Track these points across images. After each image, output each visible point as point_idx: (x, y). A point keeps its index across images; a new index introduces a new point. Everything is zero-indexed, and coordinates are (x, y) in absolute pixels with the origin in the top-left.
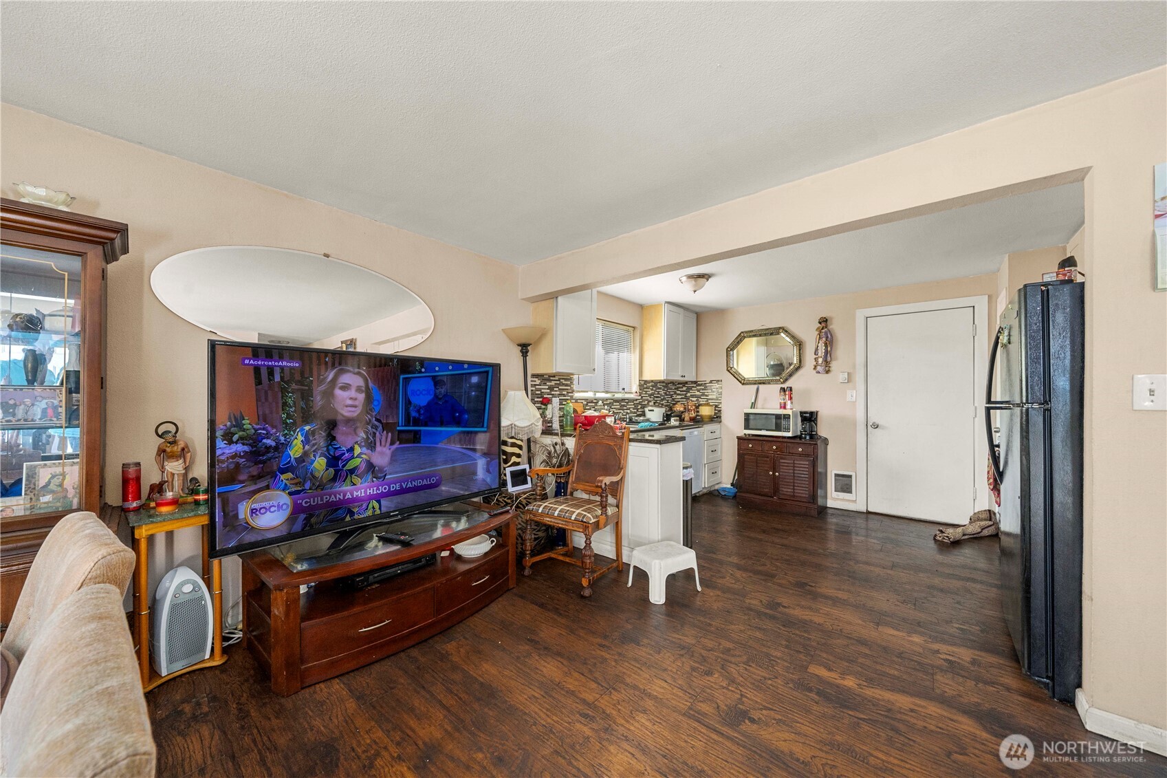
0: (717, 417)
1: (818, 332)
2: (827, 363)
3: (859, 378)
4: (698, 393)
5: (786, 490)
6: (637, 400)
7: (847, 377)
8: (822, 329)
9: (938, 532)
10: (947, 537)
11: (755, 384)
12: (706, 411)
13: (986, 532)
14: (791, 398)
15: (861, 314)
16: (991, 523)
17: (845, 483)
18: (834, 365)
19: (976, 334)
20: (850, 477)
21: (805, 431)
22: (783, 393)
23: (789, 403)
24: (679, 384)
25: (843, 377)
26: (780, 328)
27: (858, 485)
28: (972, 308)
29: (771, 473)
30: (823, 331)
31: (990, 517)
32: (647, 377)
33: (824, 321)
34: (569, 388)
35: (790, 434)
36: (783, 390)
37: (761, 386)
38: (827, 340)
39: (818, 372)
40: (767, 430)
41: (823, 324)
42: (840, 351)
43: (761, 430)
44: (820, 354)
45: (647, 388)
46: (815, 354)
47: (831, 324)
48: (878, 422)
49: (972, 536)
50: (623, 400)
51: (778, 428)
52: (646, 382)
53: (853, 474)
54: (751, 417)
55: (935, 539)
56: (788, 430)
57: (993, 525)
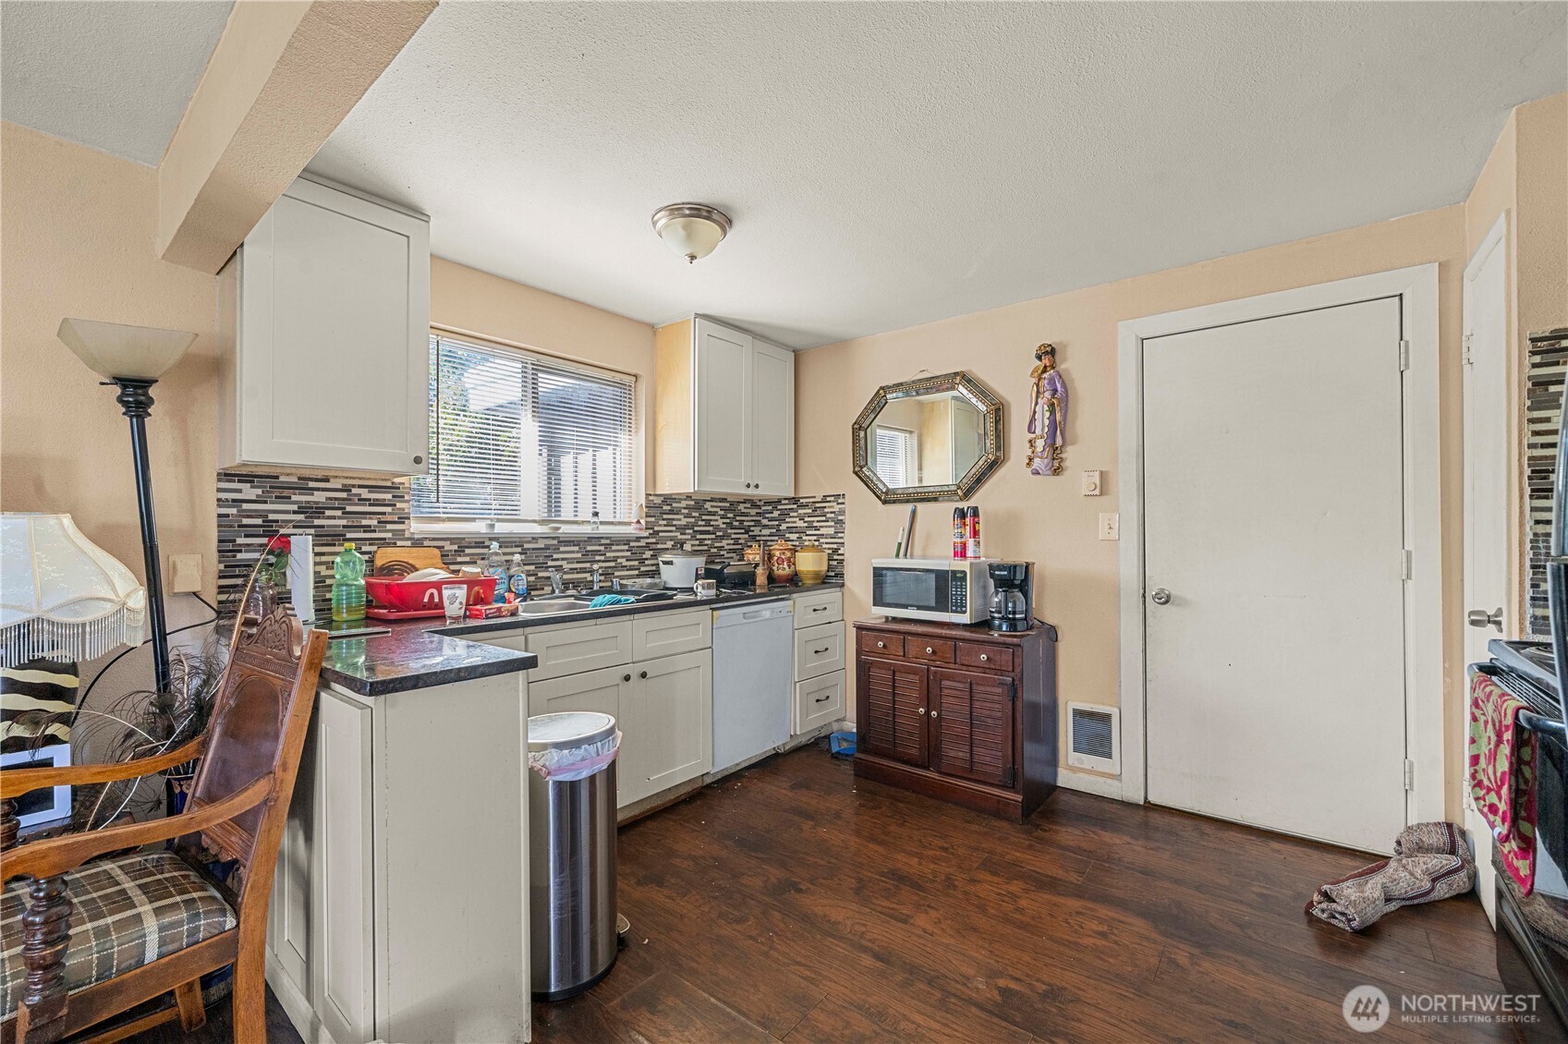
0: (836, 576)
1: (1035, 380)
2: (1055, 451)
3: (1125, 484)
4: (800, 524)
5: (955, 752)
6: (638, 539)
7: (1098, 483)
8: (1044, 371)
9: (1316, 897)
10: (1343, 914)
11: (908, 501)
12: (808, 563)
13: (1442, 891)
14: (975, 533)
15: (1127, 333)
16: (1454, 862)
17: (1096, 732)
18: (1070, 454)
19: (1407, 366)
20: (1105, 718)
21: (1000, 612)
22: (958, 521)
23: (971, 543)
24: (766, 503)
25: (1088, 481)
26: (956, 374)
27: (1126, 736)
28: (1397, 299)
29: (922, 710)
30: (1044, 375)
31: (1453, 842)
32: (665, 488)
33: (1047, 353)
34: (389, 509)
35: (965, 619)
36: (961, 514)
37: (920, 506)
38: (1053, 396)
39: (1036, 473)
40: (919, 608)
41: (1046, 361)
42: (1085, 419)
43: (906, 606)
44: (1038, 431)
45: (671, 512)
46: (1029, 431)
47: (1065, 360)
48: (1170, 588)
49: (1408, 903)
50: (592, 539)
51: (941, 605)
52: (668, 499)
53: (1114, 711)
54: (889, 577)
55: (1308, 913)
56: (960, 608)
57: (1462, 867)
